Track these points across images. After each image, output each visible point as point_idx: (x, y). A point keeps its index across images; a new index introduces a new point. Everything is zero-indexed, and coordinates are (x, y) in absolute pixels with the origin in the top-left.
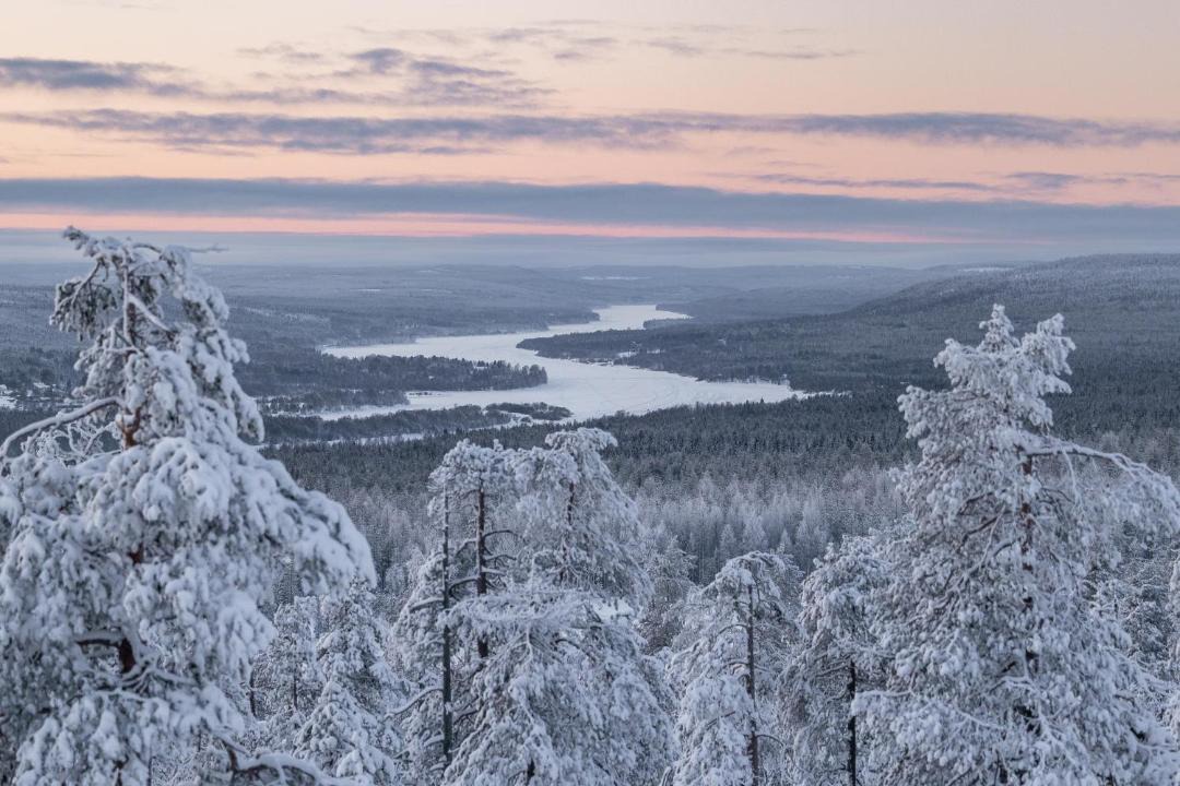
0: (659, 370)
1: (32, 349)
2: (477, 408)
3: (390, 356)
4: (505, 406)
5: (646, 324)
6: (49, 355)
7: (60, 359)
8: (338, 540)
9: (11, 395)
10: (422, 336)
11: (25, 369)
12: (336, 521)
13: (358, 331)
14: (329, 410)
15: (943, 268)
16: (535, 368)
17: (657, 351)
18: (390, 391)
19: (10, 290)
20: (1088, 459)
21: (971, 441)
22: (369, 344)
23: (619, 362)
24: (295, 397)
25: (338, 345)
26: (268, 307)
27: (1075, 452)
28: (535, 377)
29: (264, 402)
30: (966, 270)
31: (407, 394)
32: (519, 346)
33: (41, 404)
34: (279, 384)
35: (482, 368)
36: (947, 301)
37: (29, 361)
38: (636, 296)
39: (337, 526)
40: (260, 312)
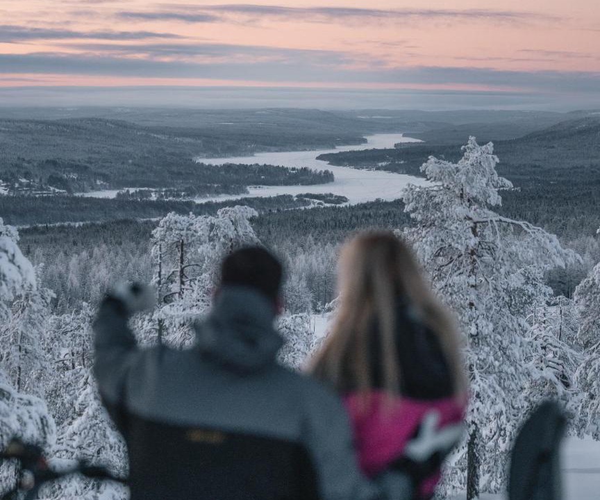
0: (403, 173)
1: (19, 158)
2: (290, 196)
3: (238, 164)
4: (307, 195)
5: (396, 145)
6: (29, 162)
7: (35, 164)
8: (14, 264)
9: (6, 186)
10: (258, 152)
11: (14, 170)
12: (13, 253)
13: (219, 149)
14: (200, 196)
15: (580, 111)
16: (326, 172)
17: (402, 162)
18: (237, 186)
19: (6, 121)
20: (508, 225)
21: (439, 214)
22: (225, 157)
23: (378, 169)
24: (179, 188)
25: (207, 157)
26: (164, 134)
27: (500, 220)
28: (327, 178)
29: (160, 191)
30: (593, 114)
31: (248, 188)
32: (317, 158)
33: (23, 192)
34: (170, 181)
35: (294, 172)
36: (580, 132)
37: (16, 165)
38: (389, 128)
39: (13, 255)
40: (159, 136)
